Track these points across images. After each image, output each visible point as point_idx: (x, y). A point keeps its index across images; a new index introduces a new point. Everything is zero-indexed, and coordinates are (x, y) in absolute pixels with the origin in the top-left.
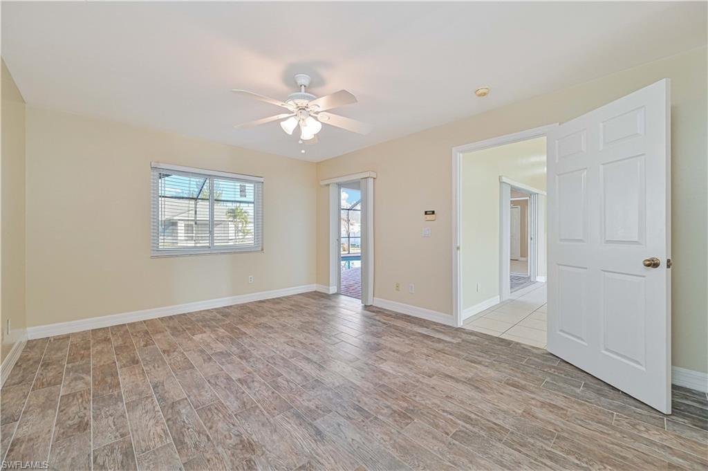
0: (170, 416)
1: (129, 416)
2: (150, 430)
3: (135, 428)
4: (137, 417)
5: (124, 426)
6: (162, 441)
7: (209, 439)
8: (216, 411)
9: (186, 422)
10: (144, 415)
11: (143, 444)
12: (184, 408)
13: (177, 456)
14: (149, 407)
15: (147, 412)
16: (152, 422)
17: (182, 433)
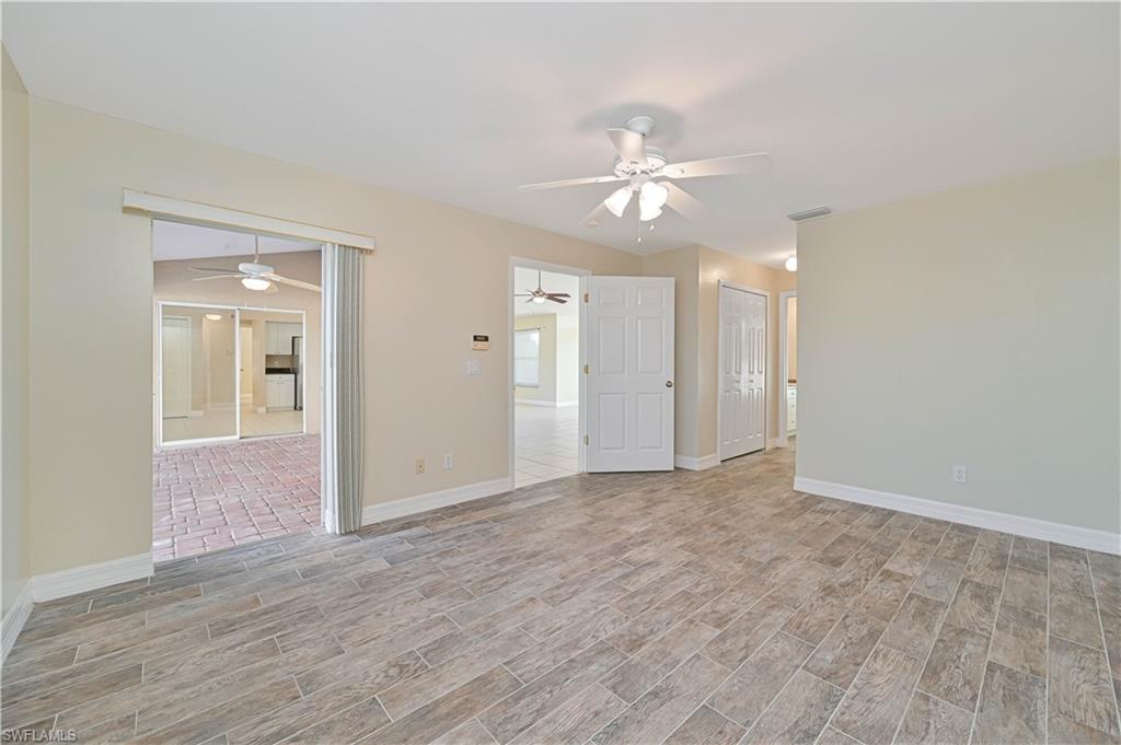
0: (851, 667)
1: (898, 719)
2: (889, 673)
3: (904, 693)
4: (888, 706)
5: (916, 709)
6: (888, 652)
7: (847, 617)
8: (803, 626)
9: (843, 645)
10: (879, 699)
11: (909, 666)
12: (824, 660)
13: (887, 630)
14: (859, 705)
15: (868, 701)
16: (878, 680)
17: (861, 640)
